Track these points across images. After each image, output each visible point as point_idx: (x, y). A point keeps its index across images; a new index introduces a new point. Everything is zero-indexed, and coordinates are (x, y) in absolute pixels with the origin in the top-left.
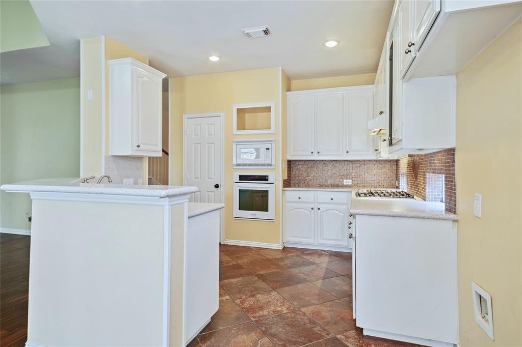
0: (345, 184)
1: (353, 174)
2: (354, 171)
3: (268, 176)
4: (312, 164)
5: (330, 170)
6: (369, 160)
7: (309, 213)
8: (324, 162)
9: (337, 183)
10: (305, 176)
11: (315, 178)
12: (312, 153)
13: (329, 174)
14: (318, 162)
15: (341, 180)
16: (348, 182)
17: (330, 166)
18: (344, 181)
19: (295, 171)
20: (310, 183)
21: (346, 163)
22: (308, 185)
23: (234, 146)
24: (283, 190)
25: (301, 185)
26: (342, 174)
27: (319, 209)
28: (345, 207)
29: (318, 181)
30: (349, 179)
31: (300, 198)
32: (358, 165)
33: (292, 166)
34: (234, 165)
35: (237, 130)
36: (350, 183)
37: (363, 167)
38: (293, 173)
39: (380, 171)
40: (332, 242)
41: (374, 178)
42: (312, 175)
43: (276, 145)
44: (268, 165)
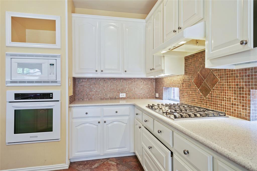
0: (121, 96)
1: (126, 89)
2: (127, 86)
3: (52, 94)
4: (94, 81)
5: (109, 86)
6: (138, 78)
7: (95, 126)
8: (104, 79)
9: (114, 96)
10: (88, 92)
11: (97, 93)
12: (96, 71)
13: (108, 89)
14: (99, 79)
15: (118, 94)
16: (123, 95)
17: (109, 83)
18: (121, 94)
19: (79, 88)
20: (93, 97)
21: (121, 80)
22: (91, 100)
23: (8, 59)
24: (69, 107)
25: (85, 99)
26: (118, 89)
27: (105, 122)
28: (127, 118)
29: (100, 95)
30: (124, 93)
31: (87, 113)
32: (130, 82)
33: (77, 82)
34: (7, 82)
35: (12, 41)
36: (125, 96)
37: (133, 83)
38: (77, 89)
39: (145, 86)
40: (116, 150)
41: (141, 92)
42: (94, 90)
43: (61, 61)
44: (52, 82)
